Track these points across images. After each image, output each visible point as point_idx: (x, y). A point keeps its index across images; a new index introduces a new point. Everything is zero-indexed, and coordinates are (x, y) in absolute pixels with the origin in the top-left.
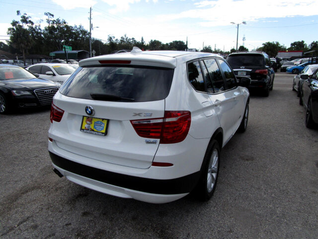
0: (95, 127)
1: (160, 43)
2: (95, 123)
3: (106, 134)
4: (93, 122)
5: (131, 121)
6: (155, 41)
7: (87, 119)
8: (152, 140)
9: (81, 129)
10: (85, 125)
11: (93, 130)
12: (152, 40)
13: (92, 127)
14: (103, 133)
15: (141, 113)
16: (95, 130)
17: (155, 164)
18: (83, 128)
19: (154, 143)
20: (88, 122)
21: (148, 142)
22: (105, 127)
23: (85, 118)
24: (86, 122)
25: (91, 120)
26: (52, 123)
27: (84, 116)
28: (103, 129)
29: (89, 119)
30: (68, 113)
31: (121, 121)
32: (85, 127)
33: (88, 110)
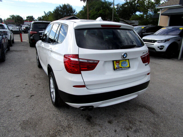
0: (122, 66)
3: (129, 67)
4: (120, 63)
5: (141, 57)
7: (116, 62)
9: (114, 69)
11: (121, 68)
13: (120, 66)
16: (122, 67)
20: (117, 64)
21: (146, 65)
22: (128, 63)
23: (115, 62)
24: (116, 64)
25: (119, 62)
26: (81, 73)
27: (113, 61)
28: (127, 65)
29: (118, 62)
30: (103, 62)
31: (137, 58)
32: (116, 67)
33: (125, 55)
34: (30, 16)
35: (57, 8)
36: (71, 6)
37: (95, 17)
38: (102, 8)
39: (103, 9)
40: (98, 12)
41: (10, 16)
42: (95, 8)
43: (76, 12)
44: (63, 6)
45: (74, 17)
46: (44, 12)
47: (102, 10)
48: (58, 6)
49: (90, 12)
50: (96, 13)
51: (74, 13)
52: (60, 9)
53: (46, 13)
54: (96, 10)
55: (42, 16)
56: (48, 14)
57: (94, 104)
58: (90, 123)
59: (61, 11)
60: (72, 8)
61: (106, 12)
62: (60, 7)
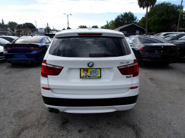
0: (91, 74)
1: (16, 24)
2: (91, 72)
3: (100, 77)
5: (118, 67)
6: (12, 22)
7: (84, 70)
8: (129, 76)
9: (81, 77)
10: (83, 74)
11: (90, 76)
12: (10, 22)
13: (89, 74)
14: (99, 77)
15: (124, 62)
16: (91, 76)
17: (132, 88)
18: (82, 76)
19: (130, 77)
20: (85, 72)
21: (127, 77)
24: (83, 72)
25: (88, 70)
26: (47, 77)
27: (81, 69)
28: (98, 74)
29: (86, 70)
30: (68, 68)
31: (112, 68)
32: (83, 76)
33: (90, 64)
34: (95, 26)
35: (118, 17)
36: (133, 14)
37: (156, 23)
38: (165, 13)
39: (167, 14)
40: (161, 17)
41: (79, 26)
42: (157, 14)
43: (137, 20)
44: (124, 14)
45: (133, 24)
46: (107, 21)
47: (165, 16)
48: (120, 15)
49: (152, 18)
50: (157, 19)
51: (135, 20)
52: (121, 17)
53: (109, 22)
54: (158, 16)
55: (105, 26)
56: (111, 23)
57: (59, 108)
58: (62, 126)
59: (122, 19)
60: (133, 15)
61: (170, 17)
62: (122, 15)
